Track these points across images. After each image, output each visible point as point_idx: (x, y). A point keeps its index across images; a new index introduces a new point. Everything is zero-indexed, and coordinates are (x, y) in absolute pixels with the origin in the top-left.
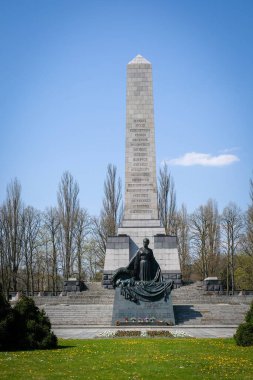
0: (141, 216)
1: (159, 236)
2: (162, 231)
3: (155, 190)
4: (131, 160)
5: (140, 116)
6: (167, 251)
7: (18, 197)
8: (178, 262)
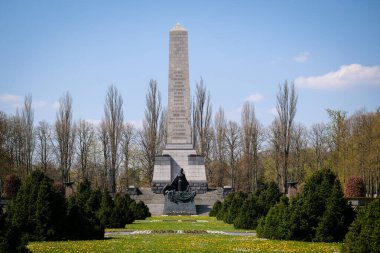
0: (179, 141)
1: (192, 156)
2: (194, 152)
3: (189, 123)
4: (172, 100)
5: (178, 69)
6: (197, 166)
7: (69, 108)
8: (204, 175)
